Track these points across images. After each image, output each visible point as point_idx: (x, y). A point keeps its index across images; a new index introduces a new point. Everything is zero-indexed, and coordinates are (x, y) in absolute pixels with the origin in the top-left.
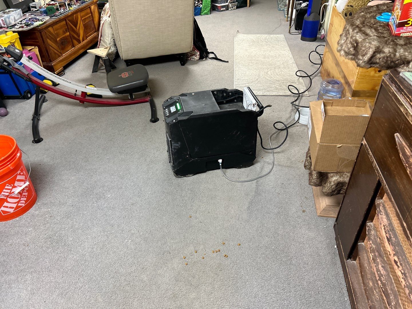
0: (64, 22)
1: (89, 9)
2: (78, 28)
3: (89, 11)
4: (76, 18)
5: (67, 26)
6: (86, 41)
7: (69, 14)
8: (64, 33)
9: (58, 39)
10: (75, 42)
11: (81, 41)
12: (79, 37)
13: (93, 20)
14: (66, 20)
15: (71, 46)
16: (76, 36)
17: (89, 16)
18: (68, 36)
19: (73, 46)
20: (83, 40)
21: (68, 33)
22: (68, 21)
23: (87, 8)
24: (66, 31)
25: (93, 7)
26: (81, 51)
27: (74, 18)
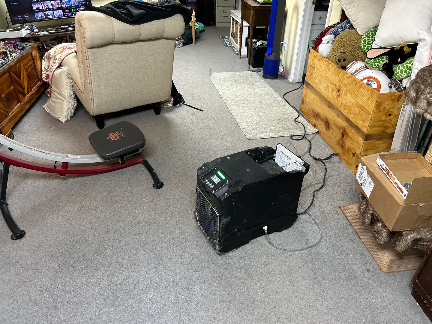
0: (7, 75)
1: (30, 55)
2: (22, 79)
3: (30, 57)
4: (19, 68)
5: (11, 78)
6: (30, 93)
7: (13, 65)
8: (9, 87)
9: (3, 96)
10: (21, 96)
11: (26, 94)
12: (23, 89)
13: (35, 68)
14: (9, 72)
15: (16, 102)
16: (20, 89)
17: (31, 64)
18: (12, 90)
19: (19, 102)
20: (28, 93)
21: (12, 87)
22: (11, 73)
23: (29, 55)
24: (10, 84)
25: (34, 53)
26: (28, 106)
27: (17, 68)
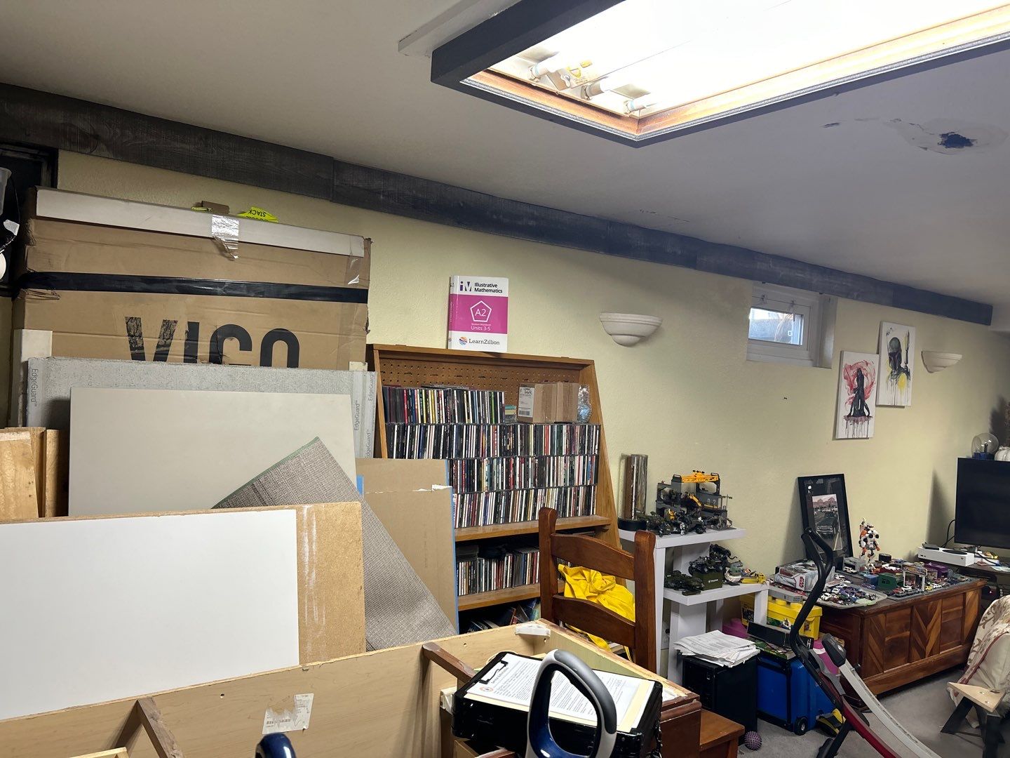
0: (908, 611)
1: (961, 597)
2: (930, 626)
3: (960, 599)
4: (931, 608)
5: (911, 619)
6: (935, 657)
7: (923, 599)
8: (902, 630)
9: (887, 639)
10: (915, 653)
11: (927, 654)
12: (926, 644)
13: (963, 619)
14: (912, 607)
15: (904, 658)
16: (920, 642)
17: (959, 610)
18: (905, 637)
19: (909, 660)
20: (931, 654)
21: (908, 633)
22: (915, 610)
23: (958, 595)
24: (906, 627)
25: (970, 595)
26: (920, 675)
27: (929, 607)
